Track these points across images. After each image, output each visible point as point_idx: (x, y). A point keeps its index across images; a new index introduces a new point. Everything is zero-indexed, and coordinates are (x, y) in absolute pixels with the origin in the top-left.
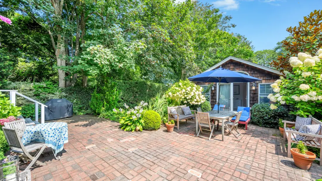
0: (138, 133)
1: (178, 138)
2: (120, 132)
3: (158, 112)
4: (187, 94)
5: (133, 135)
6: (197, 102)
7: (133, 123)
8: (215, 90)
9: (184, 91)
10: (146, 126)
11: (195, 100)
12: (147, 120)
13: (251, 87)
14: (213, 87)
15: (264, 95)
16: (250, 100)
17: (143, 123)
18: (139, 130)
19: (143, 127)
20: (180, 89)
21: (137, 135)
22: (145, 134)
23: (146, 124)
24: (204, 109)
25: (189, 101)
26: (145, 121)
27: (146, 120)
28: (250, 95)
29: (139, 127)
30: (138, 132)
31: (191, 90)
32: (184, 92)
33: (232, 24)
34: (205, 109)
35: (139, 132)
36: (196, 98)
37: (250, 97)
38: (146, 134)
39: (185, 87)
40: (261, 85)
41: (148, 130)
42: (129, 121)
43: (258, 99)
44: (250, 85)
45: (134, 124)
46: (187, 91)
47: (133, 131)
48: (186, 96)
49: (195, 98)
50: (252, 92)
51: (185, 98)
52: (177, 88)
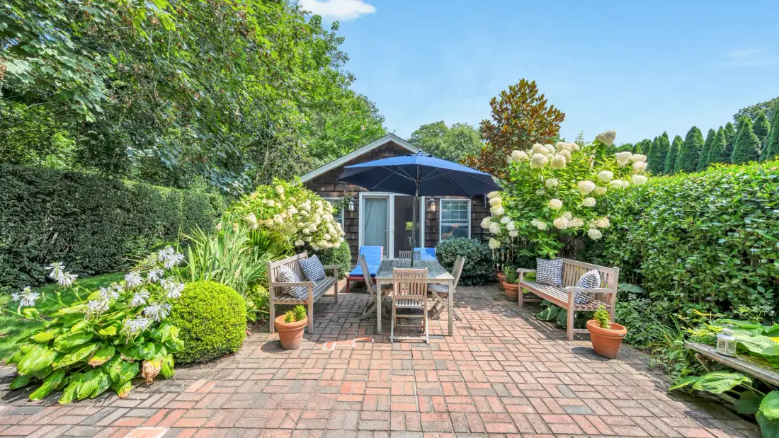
0: (158, 392)
1: (334, 361)
2: (35, 417)
3: (227, 282)
4: (304, 219)
5: (135, 412)
6: (330, 241)
7: (118, 353)
8: (356, 210)
9: (293, 210)
10: (192, 348)
11: (328, 236)
12: (195, 321)
13: (428, 205)
14: (351, 203)
15: (448, 222)
16: (426, 233)
17: (175, 339)
18: (160, 377)
19: (175, 357)
20: (279, 205)
21: (159, 405)
22: (194, 386)
23: (191, 339)
24: (339, 260)
25: (310, 239)
26: (184, 329)
27: (188, 325)
28: (426, 222)
29: (158, 361)
30: (154, 388)
31: (314, 209)
32: (294, 216)
33: (349, 74)
34: (341, 258)
35: (161, 385)
36: (328, 232)
37: (426, 226)
38: (198, 383)
39: (293, 199)
40: (443, 203)
41: (200, 363)
42: (93, 347)
43: (439, 229)
44: (426, 202)
45: (123, 357)
46: (303, 212)
47: (127, 388)
48: (301, 224)
49: (325, 230)
50: (429, 216)
51: (300, 232)
52: (271, 203)
